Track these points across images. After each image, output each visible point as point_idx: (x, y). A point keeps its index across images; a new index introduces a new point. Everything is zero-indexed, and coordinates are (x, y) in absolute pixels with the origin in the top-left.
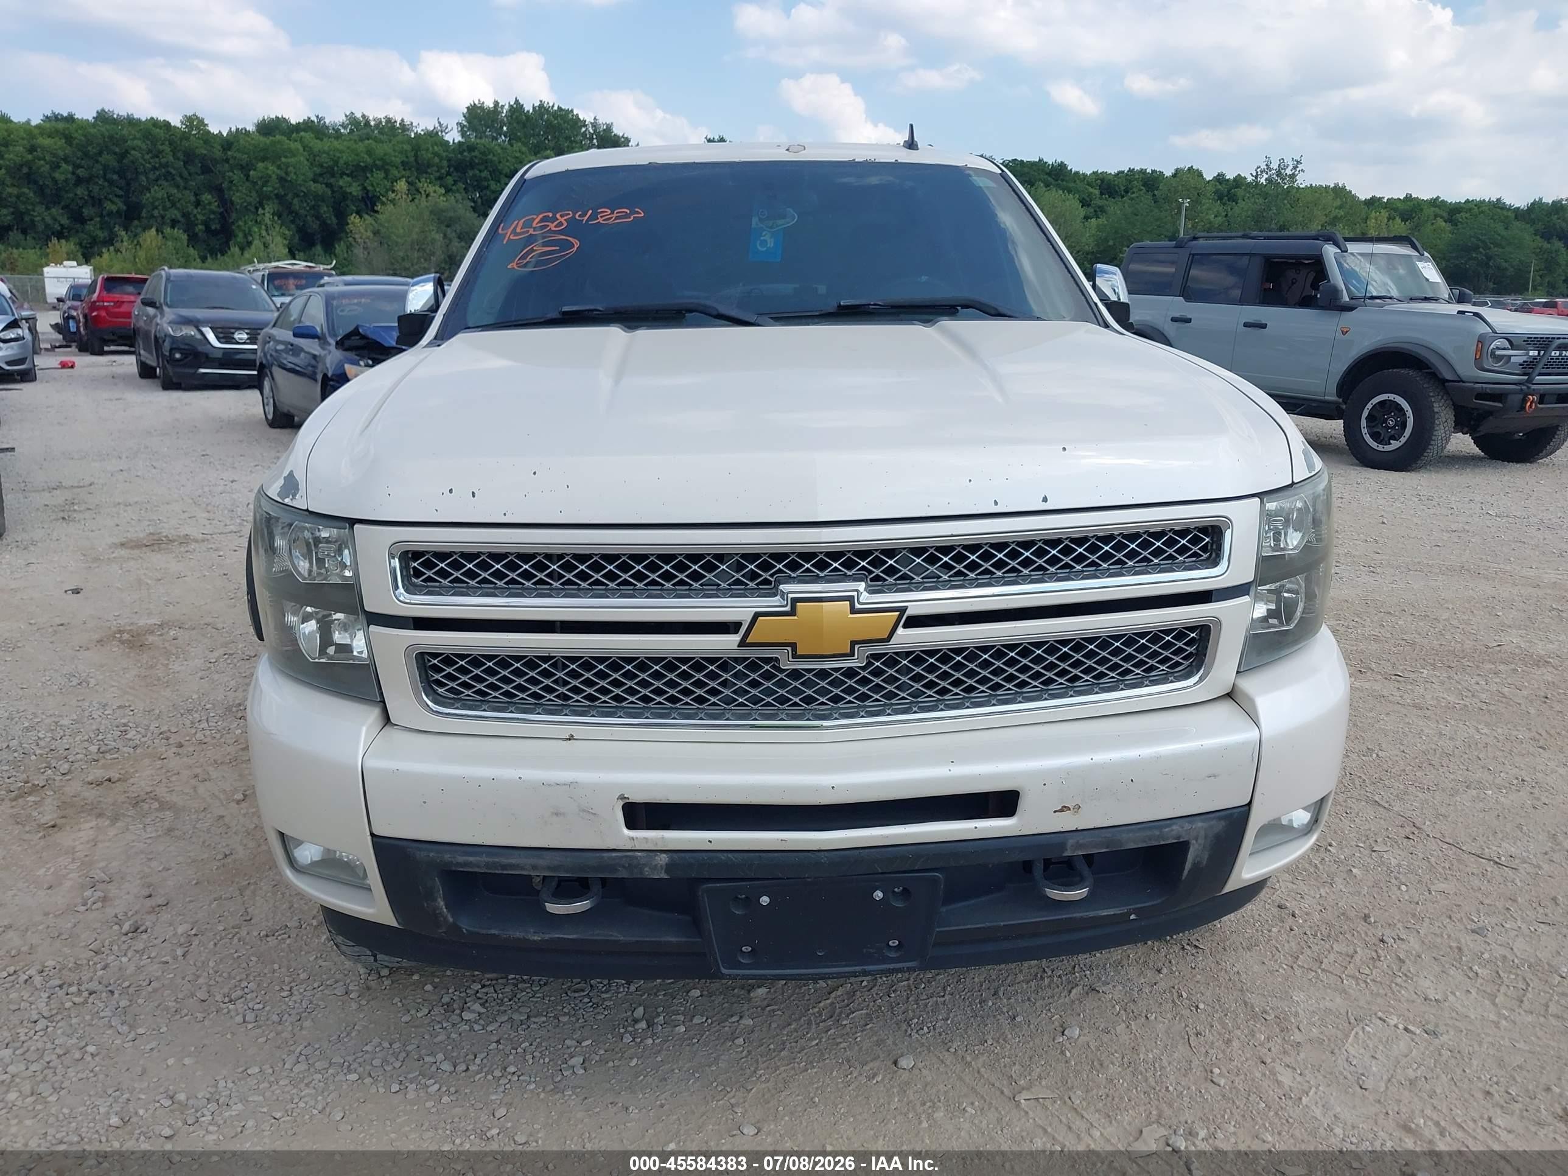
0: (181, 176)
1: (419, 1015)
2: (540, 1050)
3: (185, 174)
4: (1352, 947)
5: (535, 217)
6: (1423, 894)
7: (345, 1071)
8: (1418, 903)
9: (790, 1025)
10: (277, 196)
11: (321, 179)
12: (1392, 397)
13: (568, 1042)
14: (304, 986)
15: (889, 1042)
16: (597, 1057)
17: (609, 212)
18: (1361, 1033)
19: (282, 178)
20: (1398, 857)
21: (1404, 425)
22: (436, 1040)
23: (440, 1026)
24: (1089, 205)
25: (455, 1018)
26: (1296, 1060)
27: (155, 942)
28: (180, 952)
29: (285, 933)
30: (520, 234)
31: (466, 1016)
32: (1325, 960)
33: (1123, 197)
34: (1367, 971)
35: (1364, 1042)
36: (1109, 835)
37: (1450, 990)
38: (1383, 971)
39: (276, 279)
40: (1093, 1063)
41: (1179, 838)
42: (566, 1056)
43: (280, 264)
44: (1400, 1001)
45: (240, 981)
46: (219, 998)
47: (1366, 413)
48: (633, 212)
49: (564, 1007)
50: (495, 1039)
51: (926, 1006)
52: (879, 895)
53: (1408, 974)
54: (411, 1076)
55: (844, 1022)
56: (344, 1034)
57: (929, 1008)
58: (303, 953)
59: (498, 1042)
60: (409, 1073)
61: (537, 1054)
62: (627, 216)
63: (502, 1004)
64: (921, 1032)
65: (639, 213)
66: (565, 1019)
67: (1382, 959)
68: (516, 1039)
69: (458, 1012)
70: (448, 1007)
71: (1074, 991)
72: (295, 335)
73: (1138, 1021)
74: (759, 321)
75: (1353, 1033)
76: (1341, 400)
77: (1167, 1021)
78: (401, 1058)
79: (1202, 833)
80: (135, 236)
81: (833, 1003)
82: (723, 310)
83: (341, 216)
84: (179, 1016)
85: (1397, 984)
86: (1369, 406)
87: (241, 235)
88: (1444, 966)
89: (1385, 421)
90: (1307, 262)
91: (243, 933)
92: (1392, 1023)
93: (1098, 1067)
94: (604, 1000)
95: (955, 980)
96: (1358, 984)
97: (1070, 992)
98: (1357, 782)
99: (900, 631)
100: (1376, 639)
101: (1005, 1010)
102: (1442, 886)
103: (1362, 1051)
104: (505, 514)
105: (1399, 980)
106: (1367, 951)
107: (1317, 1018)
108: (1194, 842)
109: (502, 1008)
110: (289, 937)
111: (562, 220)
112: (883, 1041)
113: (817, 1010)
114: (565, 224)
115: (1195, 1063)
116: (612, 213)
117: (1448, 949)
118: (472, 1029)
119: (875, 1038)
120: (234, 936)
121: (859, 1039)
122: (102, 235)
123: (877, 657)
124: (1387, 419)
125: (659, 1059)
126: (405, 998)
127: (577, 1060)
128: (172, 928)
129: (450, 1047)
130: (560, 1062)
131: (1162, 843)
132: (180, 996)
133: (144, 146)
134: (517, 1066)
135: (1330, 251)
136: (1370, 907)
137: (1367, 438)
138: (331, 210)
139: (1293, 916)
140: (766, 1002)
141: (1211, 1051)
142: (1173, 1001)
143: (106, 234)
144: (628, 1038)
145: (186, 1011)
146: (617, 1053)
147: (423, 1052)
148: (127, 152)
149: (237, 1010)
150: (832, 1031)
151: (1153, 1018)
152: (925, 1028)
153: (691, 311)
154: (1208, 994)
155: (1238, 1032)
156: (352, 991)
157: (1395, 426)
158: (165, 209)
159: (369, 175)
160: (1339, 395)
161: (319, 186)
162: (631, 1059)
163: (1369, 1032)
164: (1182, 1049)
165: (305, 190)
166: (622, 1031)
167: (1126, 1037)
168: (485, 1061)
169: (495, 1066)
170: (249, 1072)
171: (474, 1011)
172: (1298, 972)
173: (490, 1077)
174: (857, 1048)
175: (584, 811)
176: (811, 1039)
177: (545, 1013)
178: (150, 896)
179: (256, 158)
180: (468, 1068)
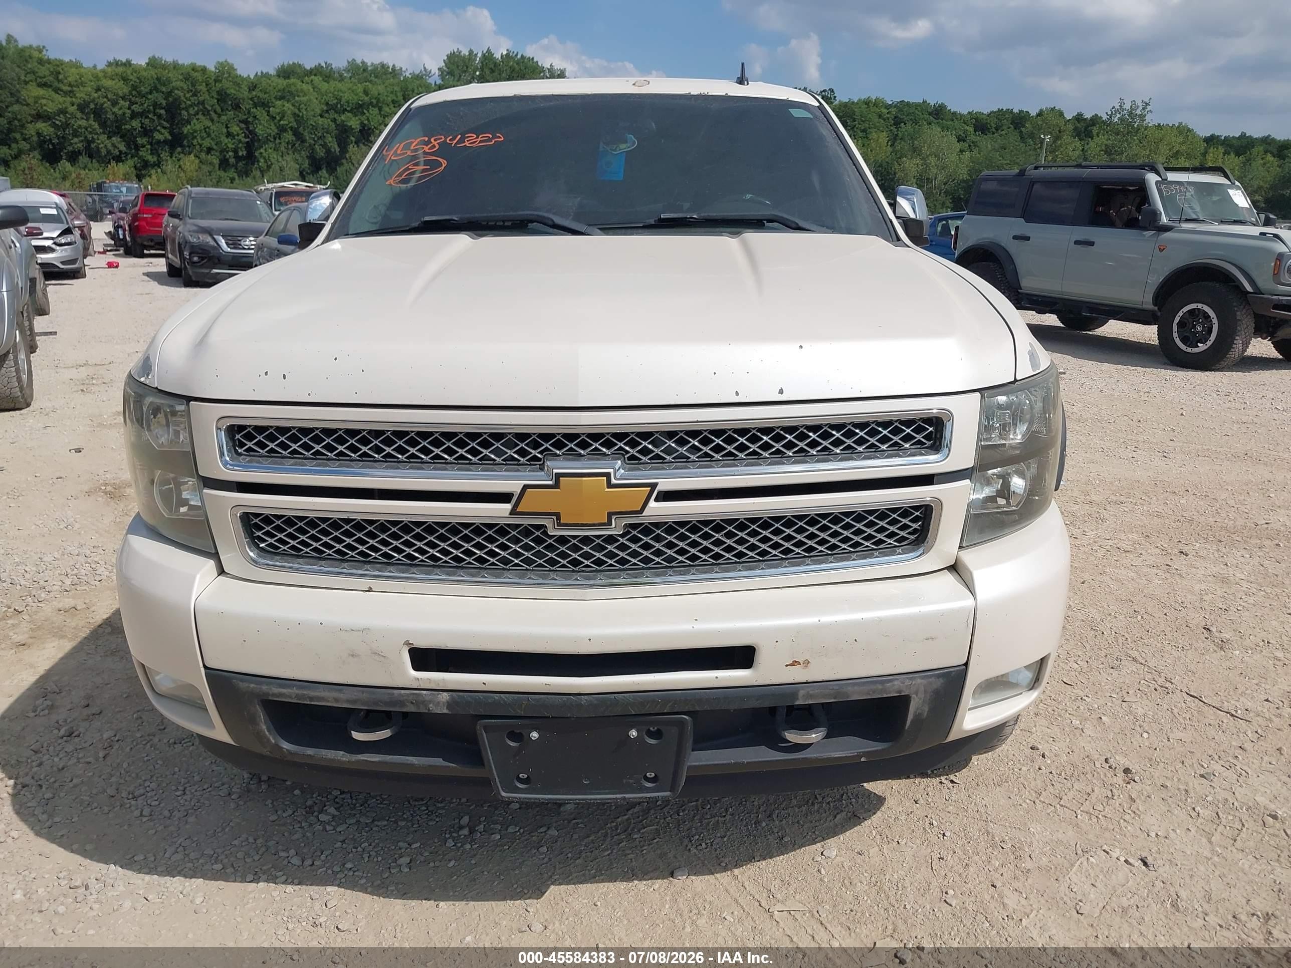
0: (215, 112)
1: (284, 815)
2: (376, 850)
3: (219, 110)
4: (1090, 786)
5: (413, 140)
6: (1162, 741)
7: (213, 862)
8: (1156, 749)
9: (589, 837)
10: (291, 128)
11: (326, 115)
12: (1200, 306)
13: (401, 844)
14: (196, 787)
15: (670, 855)
16: (422, 859)
17: (475, 136)
18: (1085, 863)
19: (295, 114)
20: (1145, 707)
21: (1210, 331)
22: (293, 838)
23: (299, 825)
24: (964, 141)
25: (312, 819)
26: (1024, 886)
27: (84, 745)
28: (101, 755)
29: (190, 742)
30: (400, 155)
31: (323, 817)
32: (1064, 797)
33: (993, 133)
34: (1101, 808)
35: (1087, 871)
36: (835, 688)
37: (1172, 827)
38: (1115, 809)
39: (282, 196)
40: (843, 881)
41: (900, 692)
42: (396, 856)
43: (285, 184)
44: (1125, 836)
45: (145, 780)
46: (124, 794)
47: (1177, 319)
48: (495, 137)
49: (404, 814)
50: (342, 838)
51: (708, 824)
52: (634, 733)
53: (1137, 812)
54: (264, 868)
55: (636, 836)
56: (220, 829)
57: (711, 826)
58: (201, 758)
59: (343, 842)
60: (263, 866)
61: (373, 853)
62: (490, 140)
63: (354, 808)
64: (700, 847)
65: (500, 138)
66: (403, 823)
67: (1115, 798)
68: (359, 839)
69: (316, 814)
70: (310, 810)
71: (838, 817)
72: (280, 242)
73: (890, 844)
74: (588, 231)
75: (1078, 863)
76: (1156, 308)
77: (915, 846)
78: (260, 852)
79: (922, 689)
80: (179, 160)
81: (629, 819)
82: (558, 220)
83: (343, 144)
84: (89, 809)
85: (1125, 820)
86: (1180, 314)
87: (262, 160)
88: (1170, 806)
89: (1194, 327)
90: (1131, 188)
91: (156, 740)
92: (1115, 855)
93: (848, 884)
94: (439, 808)
95: (737, 803)
96: (1090, 819)
97: (835, 817)
98: (1120, 641)
99: (652, 504)
100: (1159, 515)
101: (776, 830)
102: (1179, 735)
103: (1084, 879)
104: (309, 394)
105: (1127, 817)
106: (1104, 790)
107: (1048, 848)
108: (914, 696)
109: (353, 812)
110: (193, 745)
111: (435, 143)
112: (665, 854)
113: (615, 824)
114: (437, 147)
115: (935, 883)
116: (477, 137)
117: (1177, 791)
118: (325, 829)
119: (659, 852)
120: (148, 742)
121: (645, 852)
122: (152, 159)
123: (634, 526)
124: (1196, 325)
125: (473, 862)
126: (276, 800)
127: (405, 860)
128: (99, 734)
129: (303, 844)
130: (390, 861)
131: (885, 696)
132: (94, 792)
133: (185, 87)
134: (353, 863)
135: (1152, 178)
136: (1113, 751)
137: (1178, 341)
138: (335, 140)
139: (1043, 756)
140: (572, 816)
141: (950, 875)
142: (924, 829)
143: (155, 159)
144: (450, 843)
145: (95, 804)
146: (440, 855)
147: (280, 847)
148: (171, 92)
149: (137, 805)
150: (624, 843)
151: (903, 843)
152: (704, 844)
153: (532, 221)
154: (956, 823)
155: (977, 858)
156: (234, 793)
157: (1202, 331)
158: (203, 139)
159: (365, 111)
160: (1155, 304)
161: (325, 121)
162: (450, 860)
163: (1092, 863)
164: (925, 871)
165: (314, 124)
166: (447, 836)
167: (877, 859)
168: (329, 858)
169: (336, 863)
170: (136, 858)
171: (329, 814)
172: (1039, 806)
173: (330, 872)
174: (642, 859)
175: (375, 653)
176: (604, 850)
177: (387, 818)
178: (88, 706)
179: (276, 98)
180: (313, 864)
